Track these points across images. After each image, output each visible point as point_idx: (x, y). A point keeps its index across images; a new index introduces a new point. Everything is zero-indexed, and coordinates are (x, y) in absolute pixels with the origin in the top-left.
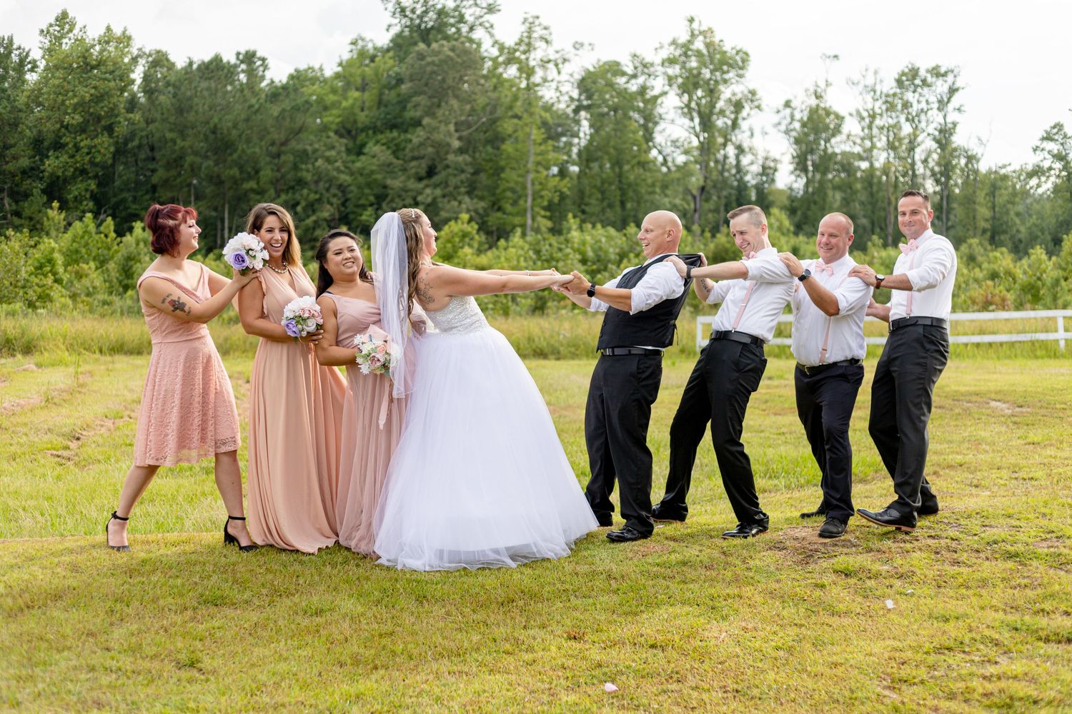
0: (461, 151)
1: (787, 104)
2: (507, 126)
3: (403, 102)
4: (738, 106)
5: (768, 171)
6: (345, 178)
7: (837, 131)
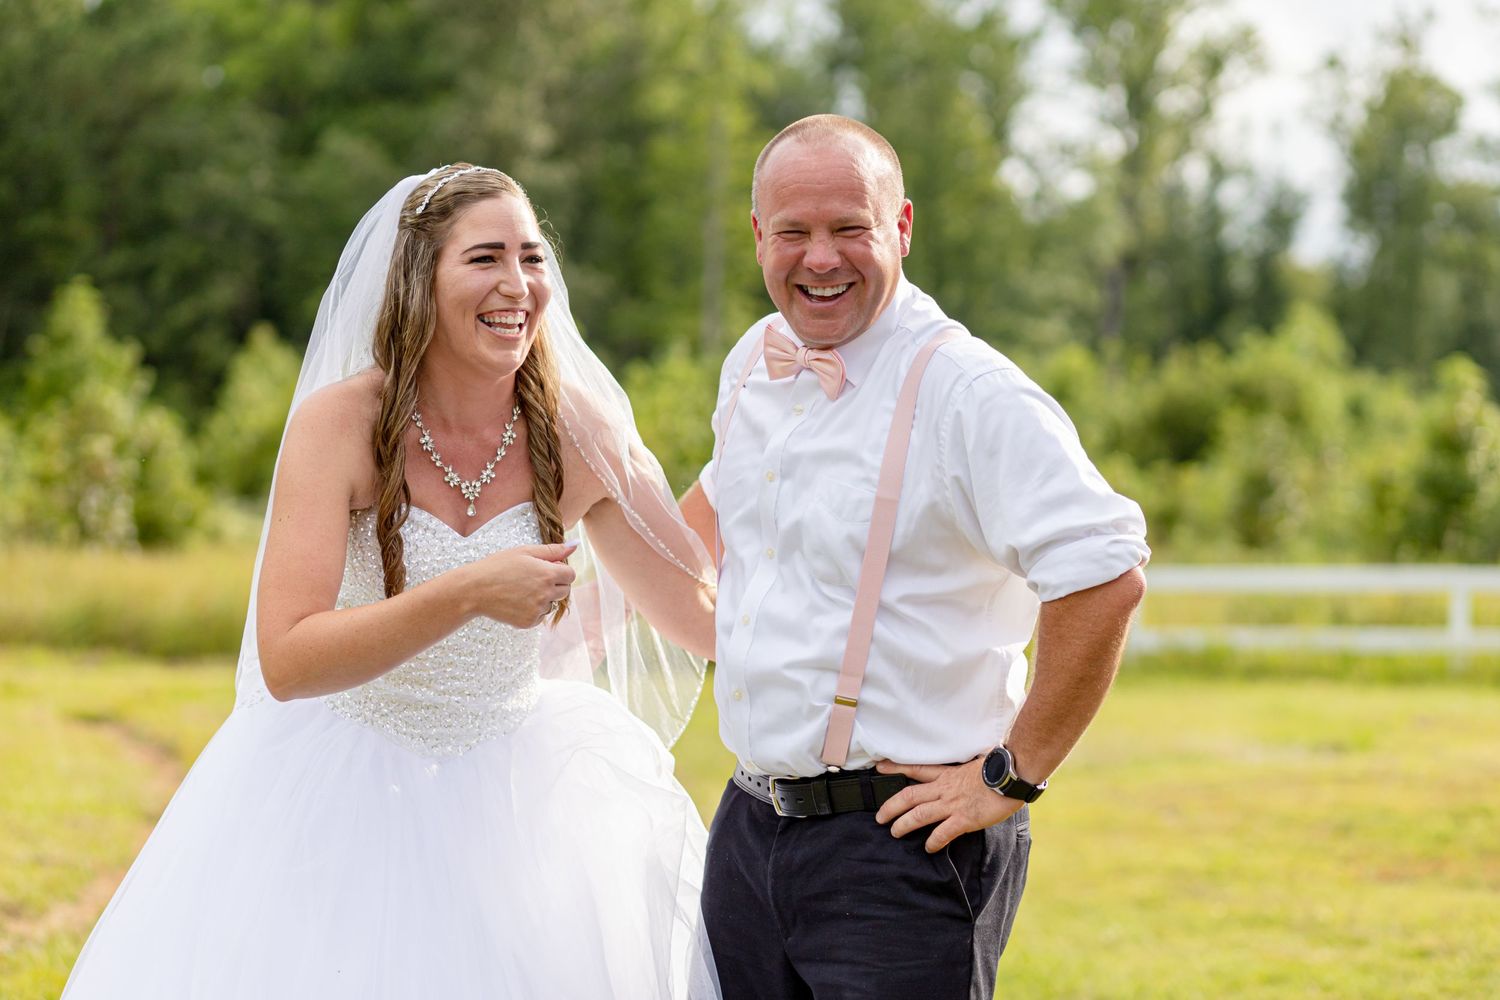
0: (556, 154)
1: (1333, 63)
2: (664, 97)
3: (416, 35)
4: (1213, 62)
5: (1282, 220)
6: (269, 213)
7: (1448, 125)
